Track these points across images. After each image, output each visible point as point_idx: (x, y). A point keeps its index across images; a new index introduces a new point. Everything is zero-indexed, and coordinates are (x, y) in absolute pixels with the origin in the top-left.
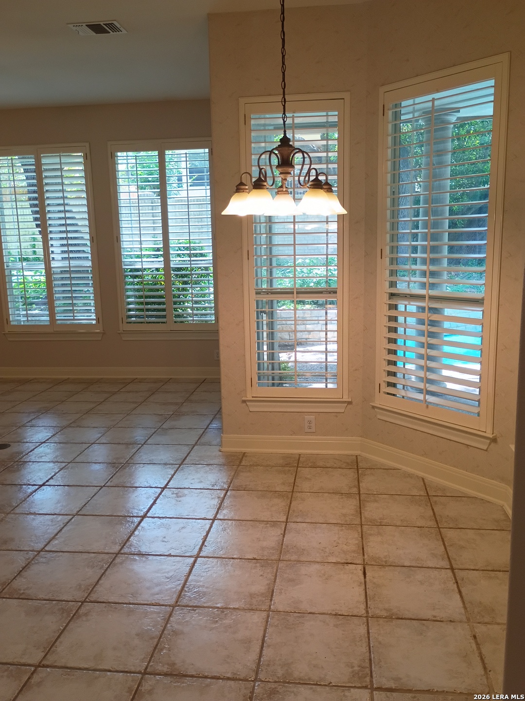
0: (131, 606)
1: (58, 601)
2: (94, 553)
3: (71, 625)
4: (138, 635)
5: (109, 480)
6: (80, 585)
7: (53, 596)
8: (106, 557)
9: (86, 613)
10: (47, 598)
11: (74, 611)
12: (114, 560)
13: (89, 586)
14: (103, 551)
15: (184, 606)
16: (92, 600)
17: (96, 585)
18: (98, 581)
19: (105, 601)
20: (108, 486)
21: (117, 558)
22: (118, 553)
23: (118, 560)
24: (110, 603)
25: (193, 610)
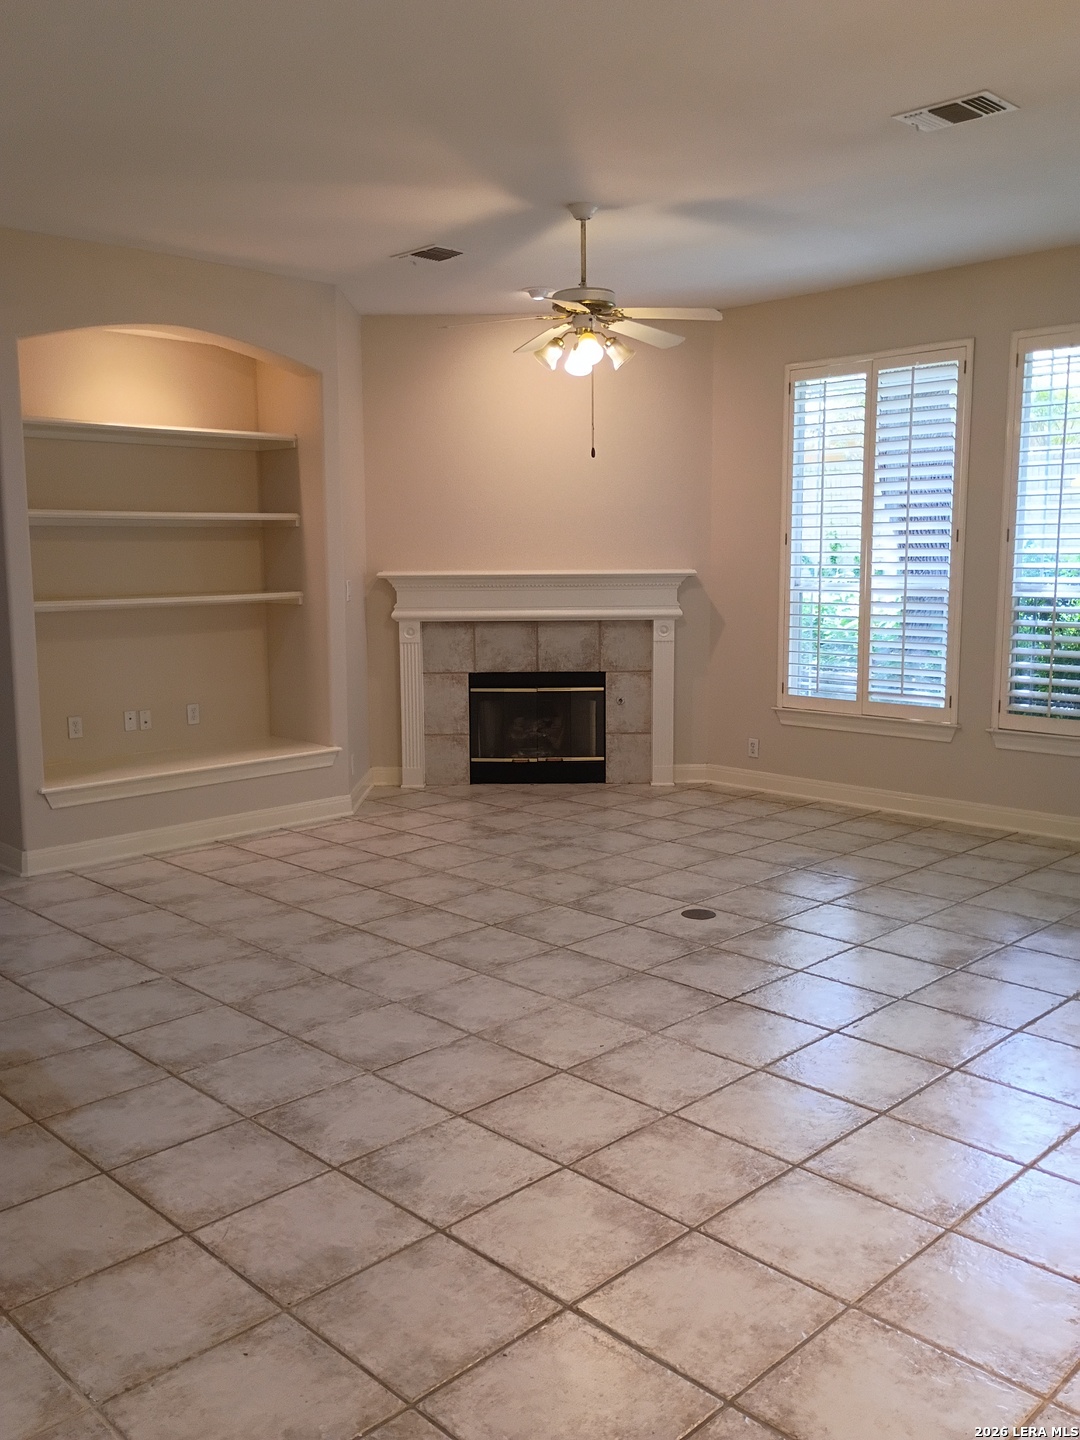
0: (771, 1271)
1: (654, 1210)
2: (755, 1149)
3: (654, 1262)
4: (754, 1328)
5: (853, 1022)
6: (702, 1197)
7: (651, 1199)
8: (772, 1164)
9: (688, 1251)
10: (640, 1198)
11: (671, 1240)
12: (784, 1174)
13: (717, 1204)
14: (773, 1151)
15: (869, 1314)
16: (710, 1231)
17: (730, 1207)
18: (737, 1203)
19: (730, 1242)
20: (844, 1034)
21: (790, 1174)
22: (798, 1166)
23: (791, 1177)
24: (735, 1249)
25: (884, 1328)
